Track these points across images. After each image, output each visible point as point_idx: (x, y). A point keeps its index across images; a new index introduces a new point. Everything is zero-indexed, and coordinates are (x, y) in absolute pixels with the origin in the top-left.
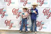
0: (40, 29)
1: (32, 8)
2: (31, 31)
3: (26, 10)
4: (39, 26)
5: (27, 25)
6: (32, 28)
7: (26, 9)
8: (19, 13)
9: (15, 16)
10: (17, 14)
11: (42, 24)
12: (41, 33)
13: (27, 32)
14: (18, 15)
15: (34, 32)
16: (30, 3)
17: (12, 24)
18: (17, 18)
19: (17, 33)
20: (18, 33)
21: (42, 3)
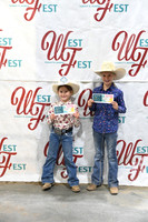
0: (134, 173)
1: (95, 83)
2: (95, 186)
3: (68, 93)
4: (130, 162)
5: (76, 157)
6: (98, 172)
7: (69, 88)
8: (40, 107)
9: (25, 120)
10: (34, 111)
11: (141, 151)
12: (137, 192)
13: (76, 188)
14: (37, 117)
15: (108, 187)
16: (87, 65)
17: (10, 154)
18: (32, 127)
19: (32, 196)
20: (37, 193)
21: (138, 62)
